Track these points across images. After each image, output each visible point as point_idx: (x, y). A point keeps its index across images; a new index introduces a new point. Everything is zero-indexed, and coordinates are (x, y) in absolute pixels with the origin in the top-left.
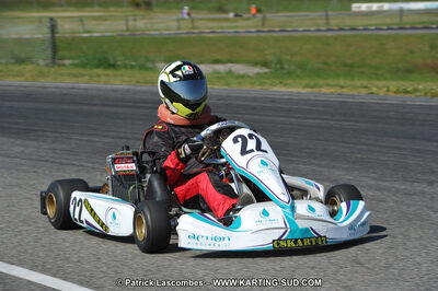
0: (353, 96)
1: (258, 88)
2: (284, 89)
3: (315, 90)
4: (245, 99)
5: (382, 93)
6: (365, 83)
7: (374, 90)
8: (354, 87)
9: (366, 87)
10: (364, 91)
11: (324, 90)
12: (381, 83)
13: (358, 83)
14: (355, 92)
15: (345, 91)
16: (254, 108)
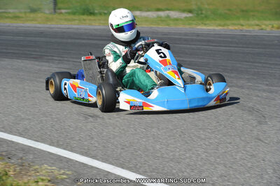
0: (249, 31)
1: (187, 27)
2: (204, 27)
3: (225, 28)
4: (180, 34)
5: (268, 29)
6: (257, 22)
7: (263, 26)
8: (250, 25)
9: (258, 25)
10: (257, 28)
11: (230, 28)
12: (268, 22)
13: (253, 23)
14: (251, 29)
15: (244, 28)
16: (186, 40)
